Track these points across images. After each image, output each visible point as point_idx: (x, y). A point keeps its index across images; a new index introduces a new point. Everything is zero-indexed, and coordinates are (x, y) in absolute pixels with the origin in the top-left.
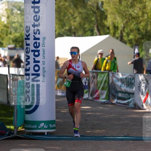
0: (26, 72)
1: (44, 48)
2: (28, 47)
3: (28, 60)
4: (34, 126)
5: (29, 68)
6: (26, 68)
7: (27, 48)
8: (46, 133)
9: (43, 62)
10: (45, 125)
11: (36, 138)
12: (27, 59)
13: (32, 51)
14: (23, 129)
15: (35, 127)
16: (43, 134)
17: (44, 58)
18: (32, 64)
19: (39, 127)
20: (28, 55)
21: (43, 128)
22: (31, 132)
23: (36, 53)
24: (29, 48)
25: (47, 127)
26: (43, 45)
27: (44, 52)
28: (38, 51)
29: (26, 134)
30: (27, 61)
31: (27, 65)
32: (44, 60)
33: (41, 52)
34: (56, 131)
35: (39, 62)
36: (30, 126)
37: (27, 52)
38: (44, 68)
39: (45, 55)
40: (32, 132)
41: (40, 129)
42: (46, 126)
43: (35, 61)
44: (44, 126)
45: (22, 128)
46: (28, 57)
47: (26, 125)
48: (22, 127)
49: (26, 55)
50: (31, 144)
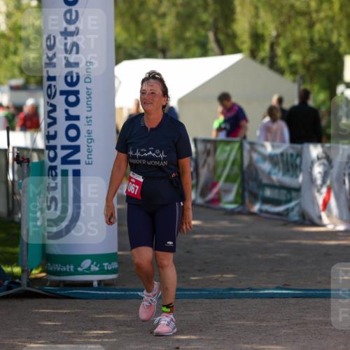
0: (48, 142)
1: (89, 86)
2: (53, 83)
3: (52, 115)
4: (68, 266)
5: (56, 132)
6: (48, 132)
7: (50, 87)
8: (95, 284)
9: (89, 119)
10: (92, 263)
11: (72, 296)
12: (50, 112)
13: (62, 93)
14: (43, 274)
15: (70, 269)
16: (88, 285)
17: (89, 109)
18: (62, 124)
19: (79, 269)
20: (53, 102)
21: (88, 271)
22: (60, 281)
23: (72, 99)
24: (55, 86)
25: (97, 269)
26: (88, 80)
27: (89, 94)
28: (76, 93)
29: (49, 286)
30: (49, 117)
31: (50, 125)
32: (89, 114)
33: (82, 96)
34: (119, 277)
35: (77, 118)
36: (58, 267)
37: (49, 96)
38: (89, 132)
39: (93, 103)
40: (64, 281)
41: (83, 273)
42: (96, 266)
43: (69, 117)
44: (90, 267)
45: (41, 272)
46: (53, 108)
47: (49, 264)
48: (40, 269)
49: (48, 103)
50: (61, 309)
